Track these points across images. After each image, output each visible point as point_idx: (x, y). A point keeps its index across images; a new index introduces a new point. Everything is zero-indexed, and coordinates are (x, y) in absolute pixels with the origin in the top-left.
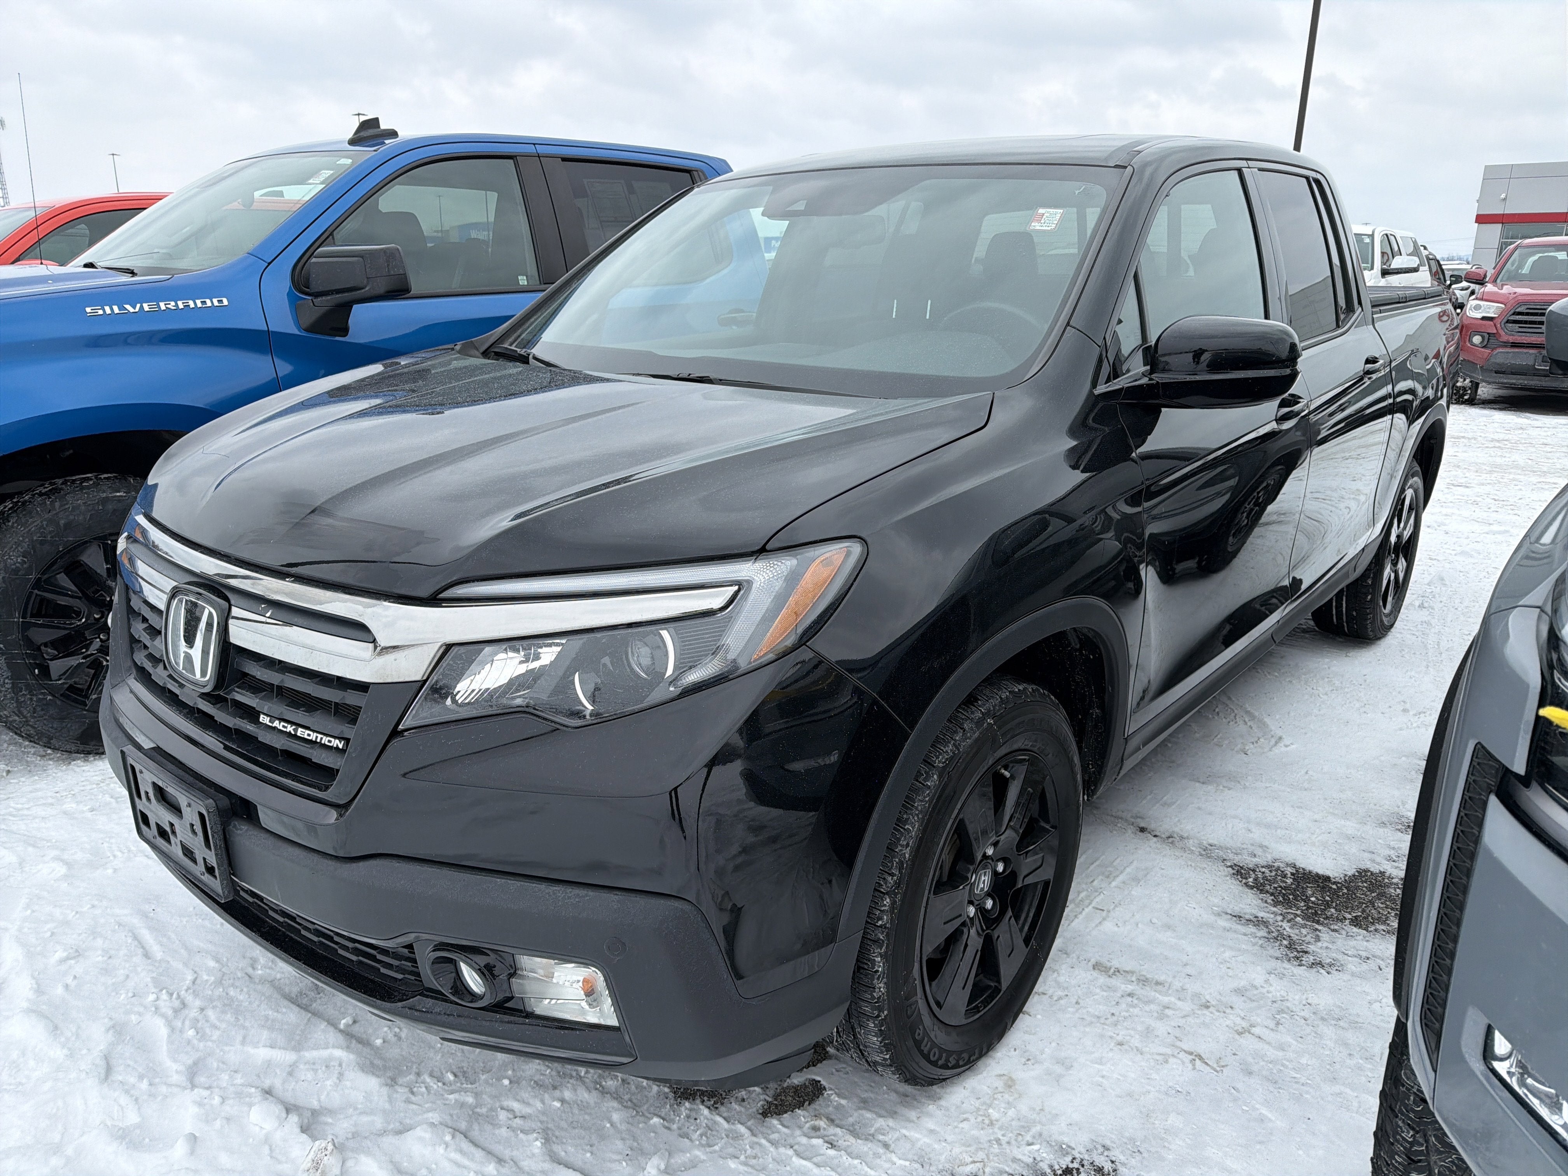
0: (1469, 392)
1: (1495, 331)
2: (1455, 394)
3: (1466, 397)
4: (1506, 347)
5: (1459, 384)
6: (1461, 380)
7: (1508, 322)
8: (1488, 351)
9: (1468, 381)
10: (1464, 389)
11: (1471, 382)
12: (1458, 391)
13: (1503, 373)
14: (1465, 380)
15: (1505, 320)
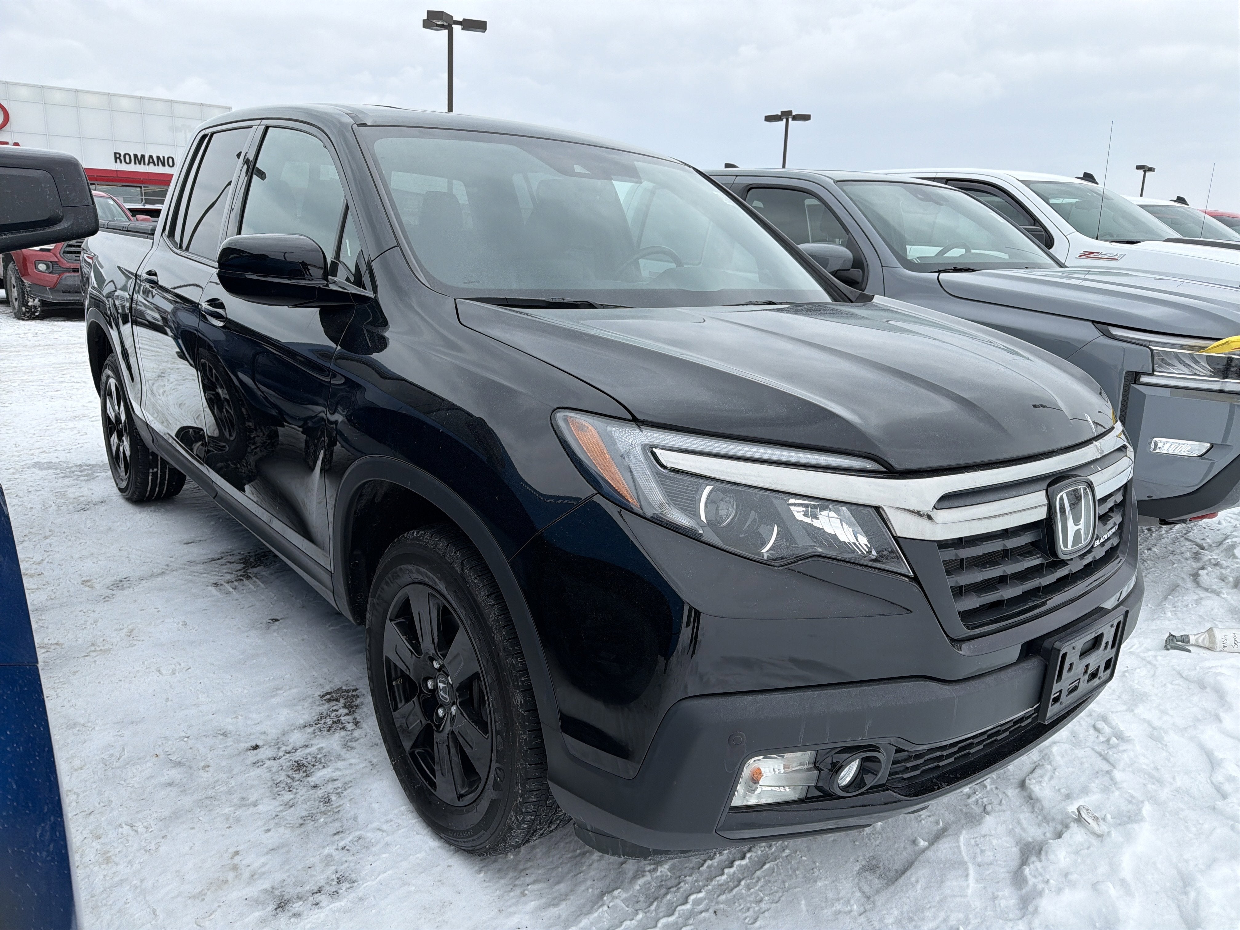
0: (39, 309)
1: (57, 260)
2: (28, 312)
3: (37, 314)
4: (69, 272)
5: (30, 304)
6: (32, 300)
7: (65, 252)
8: (56, 276)
9: (37, 300)
10: (35, 307)
11: (39, 301)
12: (30, 310)
13: (69, 292)
14: (34, 300)
15: (62, 251)
